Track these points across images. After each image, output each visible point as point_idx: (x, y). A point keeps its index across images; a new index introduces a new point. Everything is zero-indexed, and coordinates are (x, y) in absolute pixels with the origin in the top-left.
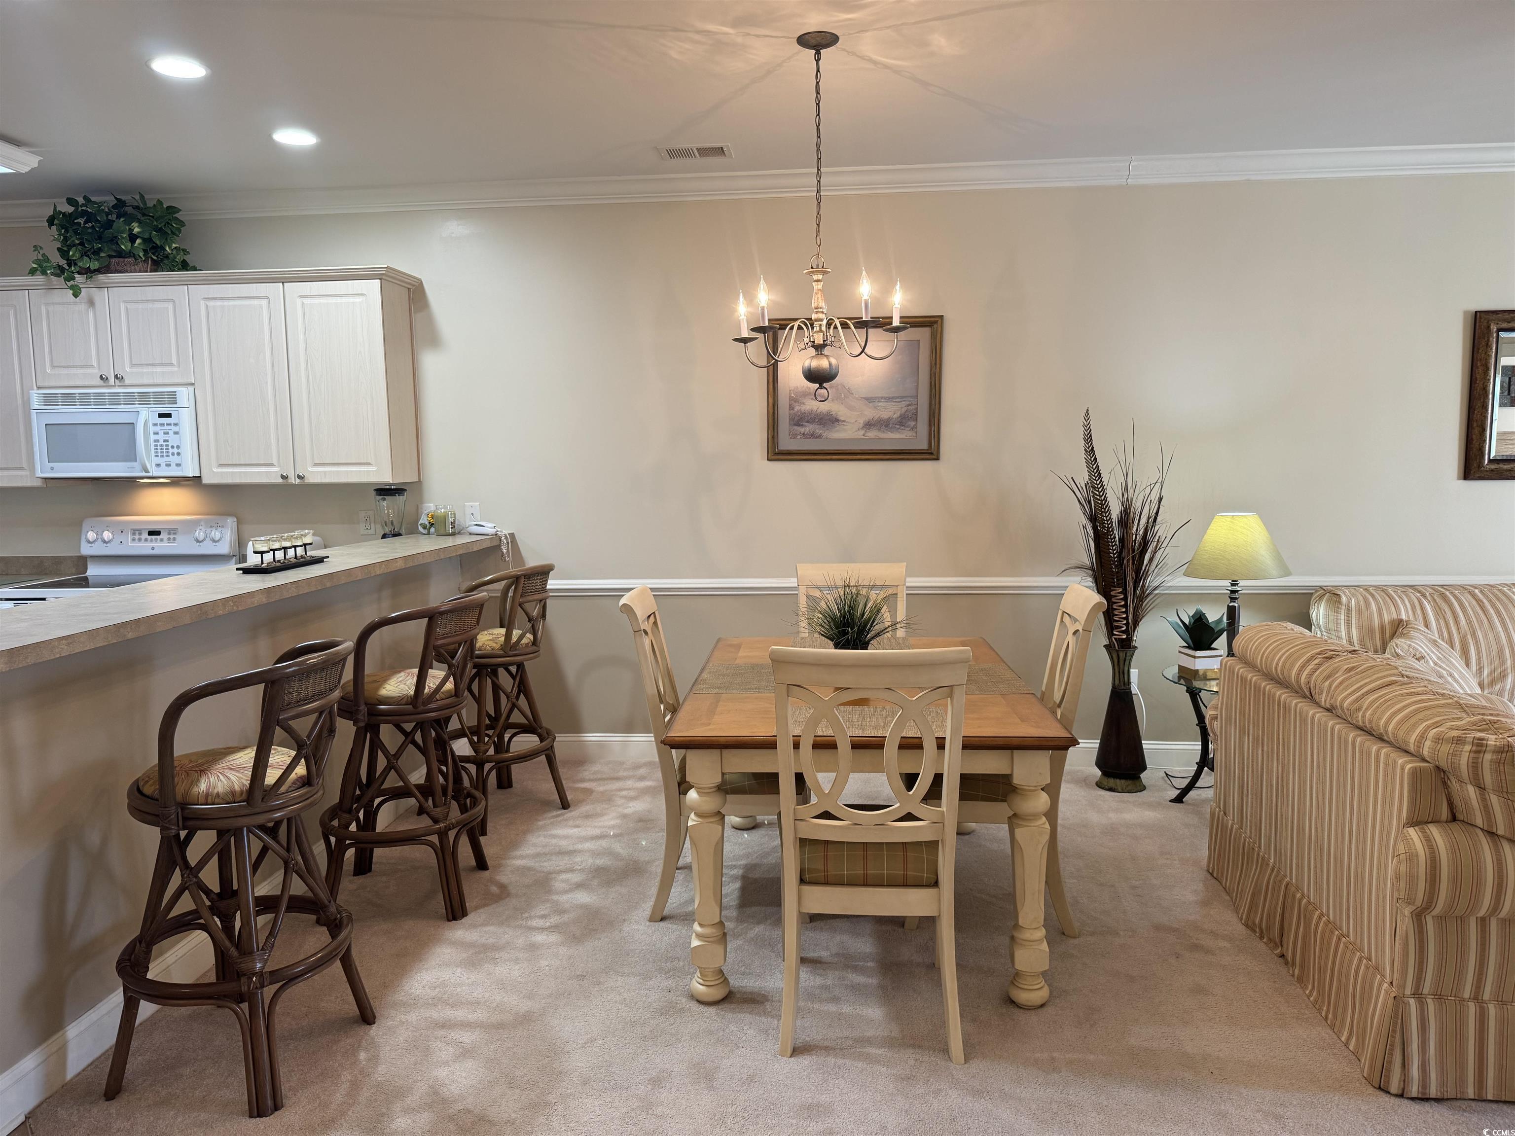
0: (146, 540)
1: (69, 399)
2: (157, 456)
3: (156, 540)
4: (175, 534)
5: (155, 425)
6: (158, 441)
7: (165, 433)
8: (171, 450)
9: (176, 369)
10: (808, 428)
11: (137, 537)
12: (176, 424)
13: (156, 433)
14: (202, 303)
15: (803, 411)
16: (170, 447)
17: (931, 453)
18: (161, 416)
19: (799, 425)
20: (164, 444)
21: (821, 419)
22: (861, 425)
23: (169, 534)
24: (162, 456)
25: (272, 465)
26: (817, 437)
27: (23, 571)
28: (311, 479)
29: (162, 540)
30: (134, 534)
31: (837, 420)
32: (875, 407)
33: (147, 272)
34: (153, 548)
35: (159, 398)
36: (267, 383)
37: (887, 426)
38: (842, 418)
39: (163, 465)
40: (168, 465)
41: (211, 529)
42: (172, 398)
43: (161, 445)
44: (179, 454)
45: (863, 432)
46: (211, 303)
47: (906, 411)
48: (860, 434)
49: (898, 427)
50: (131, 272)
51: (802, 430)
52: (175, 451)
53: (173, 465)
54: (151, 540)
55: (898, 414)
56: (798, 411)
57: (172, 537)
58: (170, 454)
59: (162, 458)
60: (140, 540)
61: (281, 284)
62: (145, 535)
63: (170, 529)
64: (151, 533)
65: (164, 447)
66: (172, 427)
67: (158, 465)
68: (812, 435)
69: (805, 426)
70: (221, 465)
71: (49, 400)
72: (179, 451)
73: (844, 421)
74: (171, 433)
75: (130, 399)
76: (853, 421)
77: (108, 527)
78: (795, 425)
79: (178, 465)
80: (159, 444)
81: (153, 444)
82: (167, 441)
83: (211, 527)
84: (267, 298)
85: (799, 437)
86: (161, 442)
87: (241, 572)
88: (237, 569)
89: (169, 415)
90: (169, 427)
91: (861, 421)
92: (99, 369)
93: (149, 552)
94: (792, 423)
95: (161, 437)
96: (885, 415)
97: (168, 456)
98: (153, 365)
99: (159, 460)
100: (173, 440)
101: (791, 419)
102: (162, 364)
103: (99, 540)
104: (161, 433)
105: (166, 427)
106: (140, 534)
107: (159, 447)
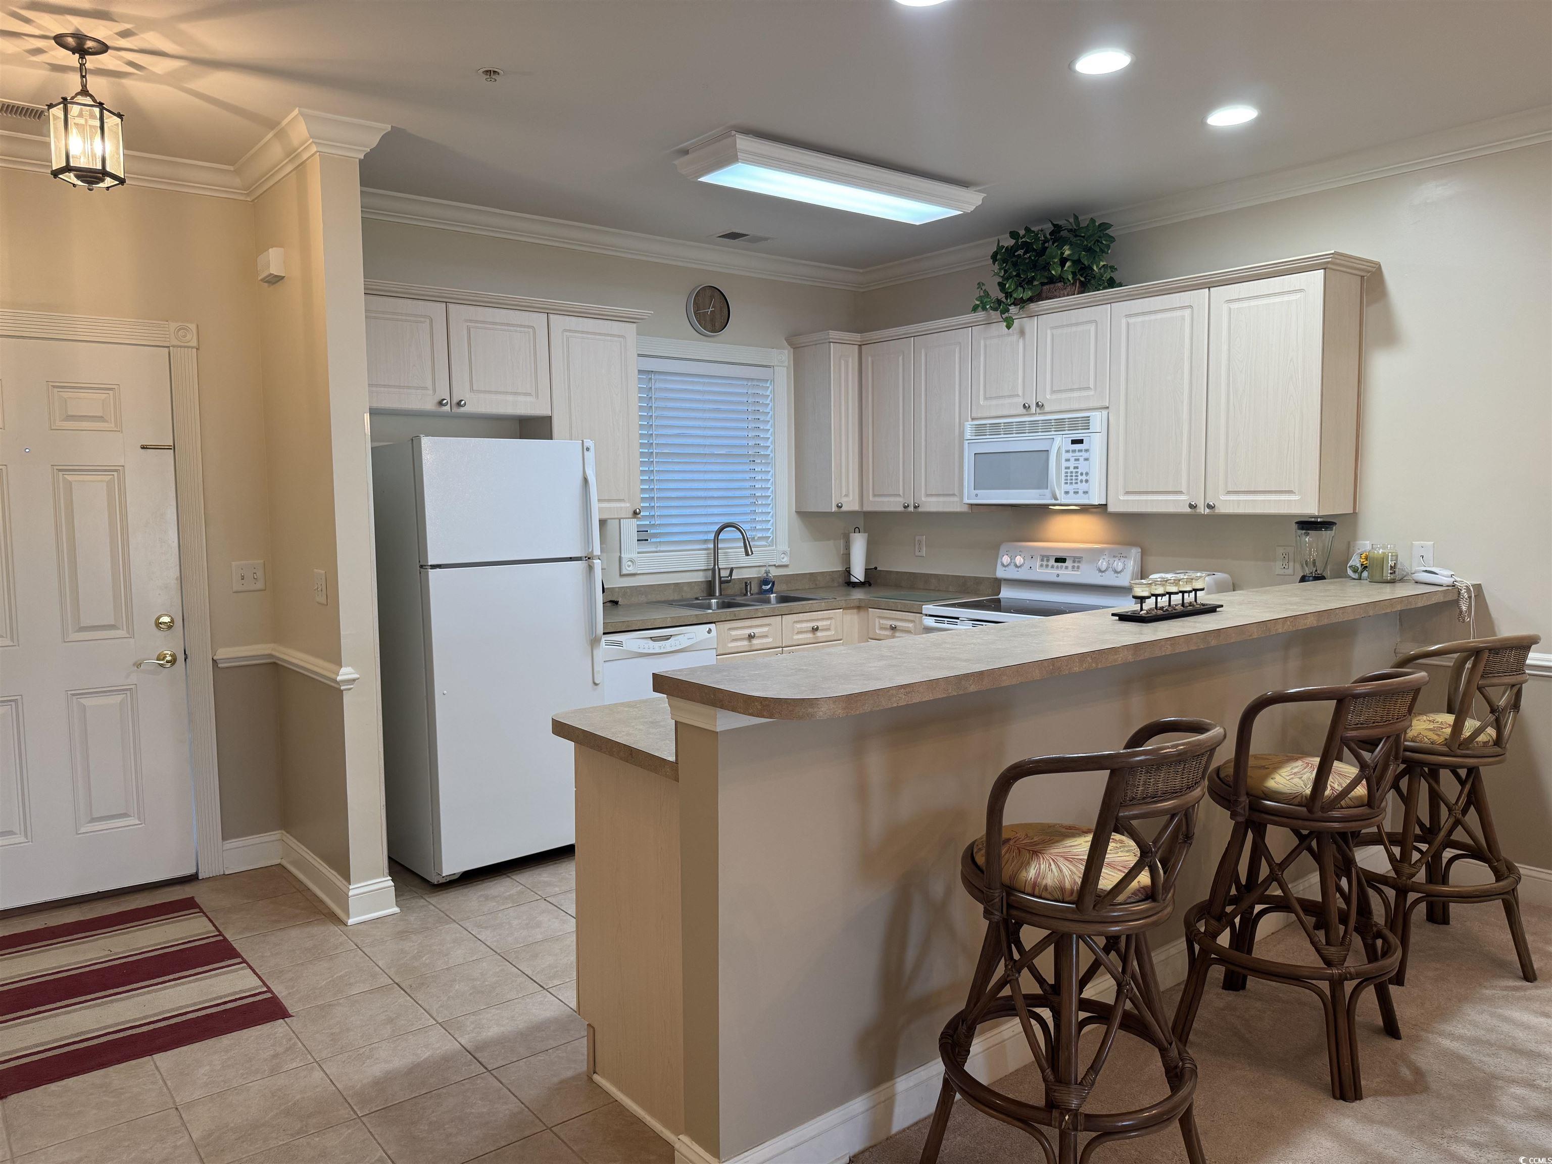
0: (1053, 567)
1: (995, 429)
2: (1066, 483)
3: (1062, 567)
4: (1079, 562)
5: (1067, 451)
6: (1069, 468)
7: (1076, 460)
8: (1080, 478)
9: (1092, 393)
11: (1045, 563)
12: (1087, 451)
13: (1067, 460)
14: (1124, 321)
16: (1079, 474)
18: (1074, 442)
20: (1074, 471)
23: (1074, 562)
24: (1071, 483)
25: (1181, 492)
27: (951, 589)
28: (1222, 509)
29: (1067, 568)
30: (1042, 560)
33: (1074, 294)
34: (1058, 575)
35: (1074, 424)
36: (1182, 402)
39: (1071, 493)
40: (1076, 493)
41: (1114, 559)
42: (1086, 423)
43: (1072, 472)
44: (1087, 481)
46: (1132, 320)
50: (1060, 297)
52: (1084, 478)
53: (1081, 492)
54: (1057, 567)
57: (1076, 565)
58: (1079, 481)
59: (1071, 486)
60: (1047, 566)
61: (1207, 290)
62: (1052, 562)
63: (1075, 557)
64: (1058, 560)
65: (1074, 474)
66: (1083, 453)
67: (1067, 493)
70: (1128, 493)
71: (980, 430)
72: (1088, 478)
74: (1081, 459)
75: (1047, 426)
77: (1020, 552)
79: (1086, 493)
80: (1069, 471)
81: (1064, 471)
82: (1077, 468)
83: (1114, 557)
84: (1191, 307)
86: (1072, 469)
87: (1117, 618)
88: (1113, 615)
89: (1080, 442)
90: (1080, 454)
92: (1024, 398)
93: (1054, 579)
95: (1072, 464)
97: (1076, 483)
98: (1072, 390)
99: (1068, 487)
100: (1083, 467)
102: (1080, 389)
103: (1012, 564)
104: (1072, 459)
105: (1077, 454)
106: (1048, 560)
107: (1069, 474)
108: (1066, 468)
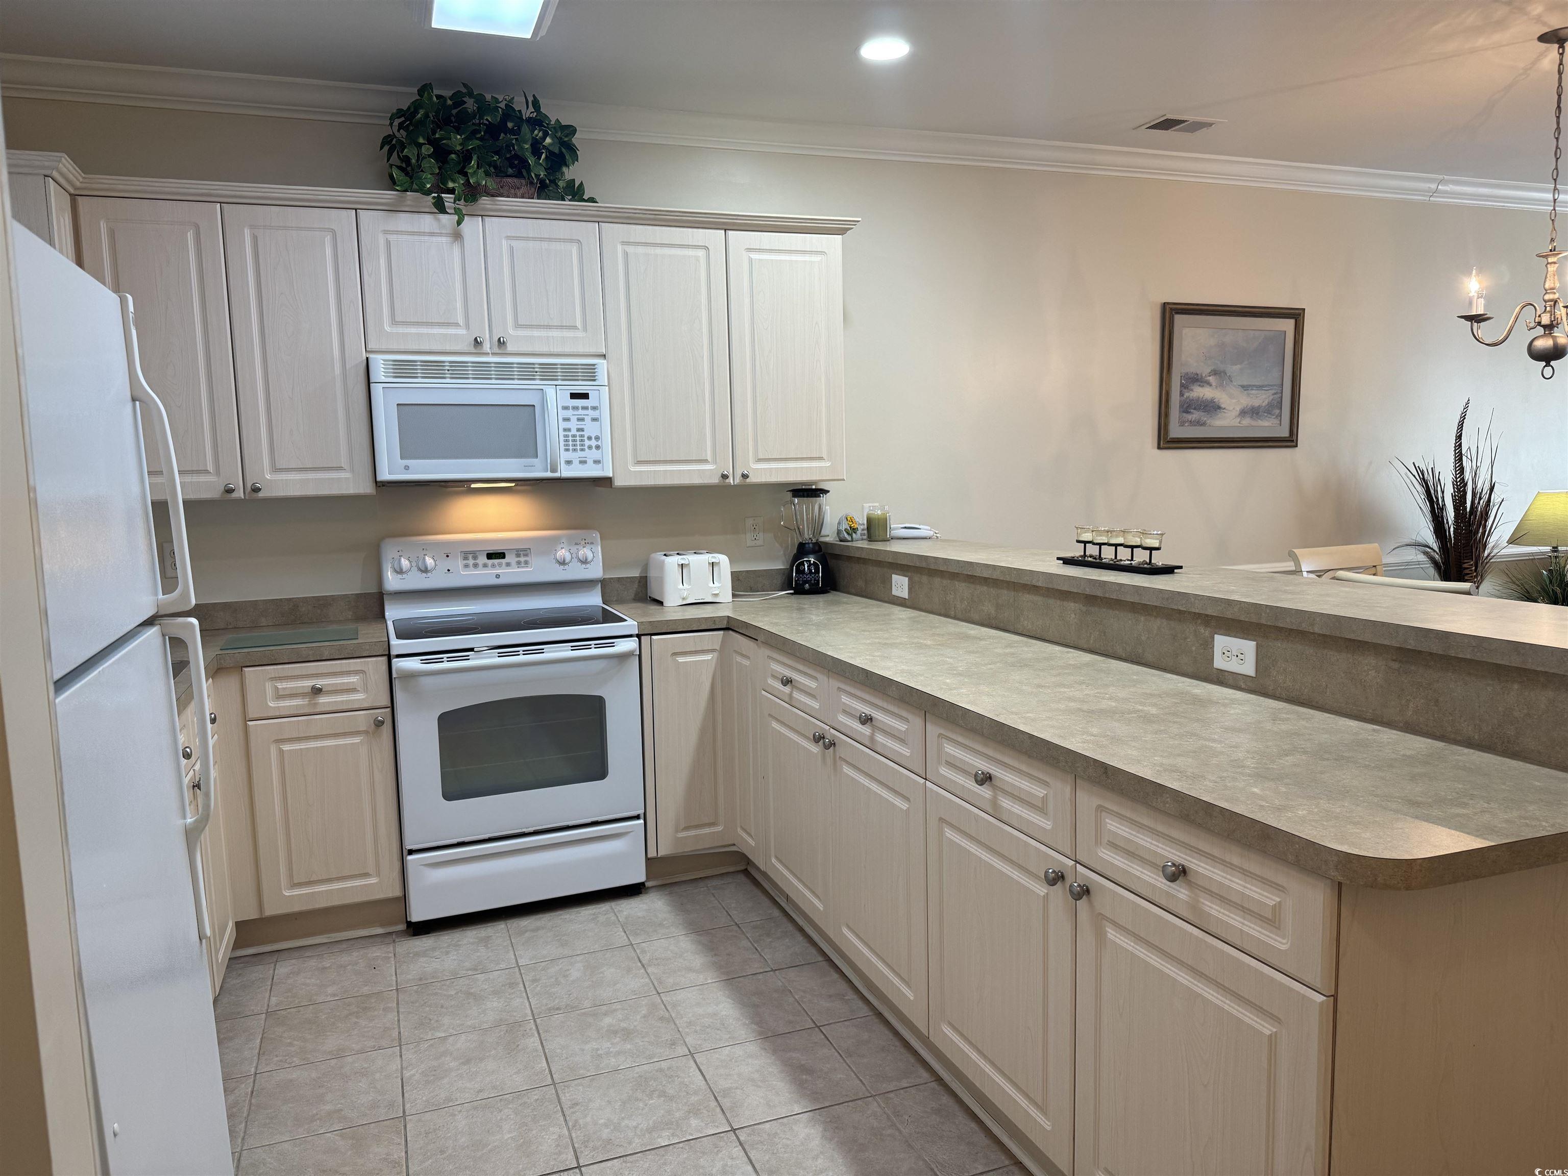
0: (485, 566)
2: (567, 450)
3: (500, 565)
4: (526, 555)
5: (566, 408)
6: (569, 430)
7: (579, 420)
8: (587, 443)
9: (580, 334)
10: (1195, 415)
11: (471, 562)
12: (594, 408)
13: (567, 420)
14: (620, 248)
15: (1191, 398)
16: (585, 438)
17: (1290, 441)
18: (574, 396)
19: (1188, 412)
20: (578, 434)
21: (1206, 406)
22: (1238, 413)
23: (518, 556)
24: (575, 450)
26: (1201, 425)
29: (508, 565)
30: (466, 558)
31: (1219, 408)
32: (1248, 394)
33: (533, 198)
34: (498, 576)
35: (570, 373)
36: (703, 357)
37: (1257, 414)
38: (1223, 406)
39: (576, 462)
40: (583, 462)
41: (577, 547)
42: (590, 373)
43: (574, 436)
44: (598, 447)
45: (1239, 420)
46: (630, 249)
47: (1273, 399)
48: (1236, 422)
49: (1266, 414)
51: (1190, 417)
52: (593, 443)
53: (590, 462)
54: (493, 566)
55: (1266, 402)
56: (1187, 398)
57: (522, 559)
58: (586, 447)
59: (574, 454)
60: (476, 566)
61: (723, 232)
62: (483, 559)
63: (517, 550)
64: (490, 556)
65: (578, 438)
66: (590, 412)
67: (569, 462)
68: (1198, 422)
69: (1192, 413)
70: (640, 463)
71: (402, 369)
72: (599, 443)
73: (1225, 409)
74: (588, 419)
76: (1231, 408)
77: (426, 548)
78: (1184, 412)
79: (597, 462)
80: (570, 434)
81: (562, 433)
82: (582, 430)
83: (576, 544)
84: (706, 248)
85: (1186, 424)
86: (574, 432)
89: (585, 396)
90: (585, 412)
91: (1238, 408)
93: (494, 581)
94: (1182, 410)
95: (574, 425)
96: (1256, 403)
97: (582, 450)
99: (570, 455)
100: (591, 429)
101: (1181, 406)
102: (561, 327)
103: (415, 569)
104: (574, 419)
105: (581, 412)
106: (475, 558)
107: (570, 438)
108: (565, 430)
